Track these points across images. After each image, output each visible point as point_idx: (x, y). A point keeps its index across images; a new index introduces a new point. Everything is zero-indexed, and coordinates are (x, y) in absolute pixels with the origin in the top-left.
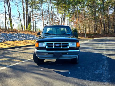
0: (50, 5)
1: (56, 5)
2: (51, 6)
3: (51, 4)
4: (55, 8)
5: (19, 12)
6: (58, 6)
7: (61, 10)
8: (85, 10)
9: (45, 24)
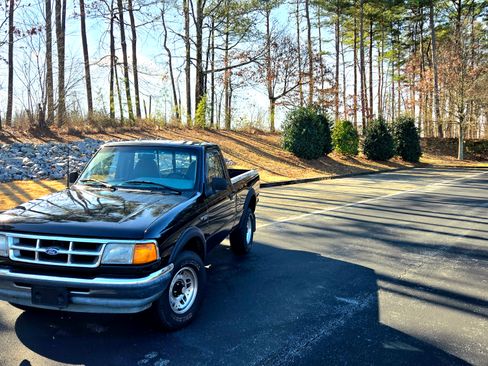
0: (305, 14)
1: (330, 10)
2: (307, 16)
3: (307, 8)
4: (327, 23)
5: (168, 50)
6: (339, 13)
7: (355, 30)
8: (480, 25)
9: (273, 99)
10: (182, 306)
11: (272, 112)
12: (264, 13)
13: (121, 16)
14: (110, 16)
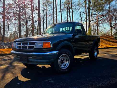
5: (81, 17)
9: (111, 26)
10: (64, 67)
11: (111, 30)
12: (108, 4)
13: (69, 10)
14: (67, 11)
